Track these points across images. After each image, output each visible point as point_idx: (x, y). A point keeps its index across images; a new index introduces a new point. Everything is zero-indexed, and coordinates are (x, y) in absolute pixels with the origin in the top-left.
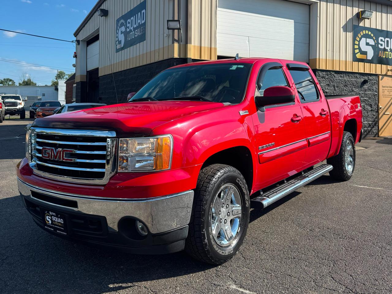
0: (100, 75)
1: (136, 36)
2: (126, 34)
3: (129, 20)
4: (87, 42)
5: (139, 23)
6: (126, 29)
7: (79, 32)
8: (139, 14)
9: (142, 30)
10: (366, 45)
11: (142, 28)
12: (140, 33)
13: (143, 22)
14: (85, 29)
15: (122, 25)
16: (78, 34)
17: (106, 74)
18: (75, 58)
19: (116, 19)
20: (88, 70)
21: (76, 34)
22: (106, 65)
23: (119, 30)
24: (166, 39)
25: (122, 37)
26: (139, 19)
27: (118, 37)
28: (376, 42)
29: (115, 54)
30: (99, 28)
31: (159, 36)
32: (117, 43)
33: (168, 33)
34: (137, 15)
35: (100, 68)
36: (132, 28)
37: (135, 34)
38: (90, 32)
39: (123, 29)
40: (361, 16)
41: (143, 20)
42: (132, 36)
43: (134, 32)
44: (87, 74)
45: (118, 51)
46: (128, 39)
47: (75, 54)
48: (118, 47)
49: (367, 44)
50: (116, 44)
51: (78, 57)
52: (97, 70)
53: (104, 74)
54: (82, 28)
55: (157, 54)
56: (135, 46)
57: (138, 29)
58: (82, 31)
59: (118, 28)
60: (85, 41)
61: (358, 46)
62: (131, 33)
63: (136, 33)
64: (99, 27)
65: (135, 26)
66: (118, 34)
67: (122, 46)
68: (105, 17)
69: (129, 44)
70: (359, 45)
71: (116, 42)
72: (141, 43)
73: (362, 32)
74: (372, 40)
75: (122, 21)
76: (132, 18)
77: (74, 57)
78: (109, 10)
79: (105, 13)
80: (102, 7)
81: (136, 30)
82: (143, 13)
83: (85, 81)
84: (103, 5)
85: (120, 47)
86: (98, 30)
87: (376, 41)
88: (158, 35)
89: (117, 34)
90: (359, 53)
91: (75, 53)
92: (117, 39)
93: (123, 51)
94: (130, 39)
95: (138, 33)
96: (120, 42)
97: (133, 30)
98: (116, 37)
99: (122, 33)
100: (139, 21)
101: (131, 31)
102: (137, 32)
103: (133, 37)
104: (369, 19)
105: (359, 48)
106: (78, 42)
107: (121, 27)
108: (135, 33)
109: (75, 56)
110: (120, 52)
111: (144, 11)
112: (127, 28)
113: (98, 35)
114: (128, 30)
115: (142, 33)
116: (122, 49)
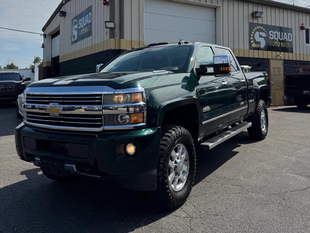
0: (60, 61)
1: (85, 32)
2: (78, 30)
3: (80, 20)
4: (52, 35)
5: (87, 23)
6: (78, 27)
7: (46, 28)
8: (87, 15)
9: (89, 28)
11: (89, 26)
12: (88, 30)
13: (90, 22)
14: (50, 26)
15: (76, 23)
18: (43, 48)
19: (71, 19)
20: (53, 57)
21: (44, 30)
22: (65, 54)
23: (73, 27)
24: (105, 35)
25: (75, 33)
26: (87, 20)
29: (71, 45)
34: (85, 16)
35: (60, 56)
36: (82, 26)
38: (54, 28)
39: (76, 26)
41: (90, 20)
43: (83, 29)
44: (52, 60)
45: (73, 43)
46: (79, 34)
47: (43, 45)
49: (261, 36)
50: (71, 38)
51: (45, 47)
52: (58, 58)
53: (64, 61)
54: (48, 25)
55: (99, 46)
56: (84, 40)
57: (87, 27)
58: (48, 27)
60: (50, 35)
61: (253, 38)
62: (82, 30)
63: (85, 30)
64: (60, 24)
65: (85, 25)
66: (73, 30)
67: (76, 39)
68: (64, 17)
69: (81, 37)
71: (71, 36)
72: (89, 38)
73: (256, 27)
74: (264, 33)
75: (76, 20)
76: (82, 19)
78: (66, 12)
79: (64, 14)
80: (62, 10)
81: (85, 28)
82: (90, 15)
83: (51, 66)
84: (62, 8)
85: (74, 40)
86: (59, 26)
87: (267, 34)
89: (72, 31)
90: (254, 43)
92: (72, 34)
93: (76, 43)
94: (81, 34)
95: (86, 30)
96: (74, 37)
97: (83, 28)
98: (72, 33)
99: (75, 29)
100: (87, 21)
101: (81, 28)
103: (83, 33)
105: (254, 40)
106: (45, 35)
107: (75, 25)
111: (90, 13)
112: (79, 26)
113: (59, 31)
114: (80, 27)
116: (76, 41)
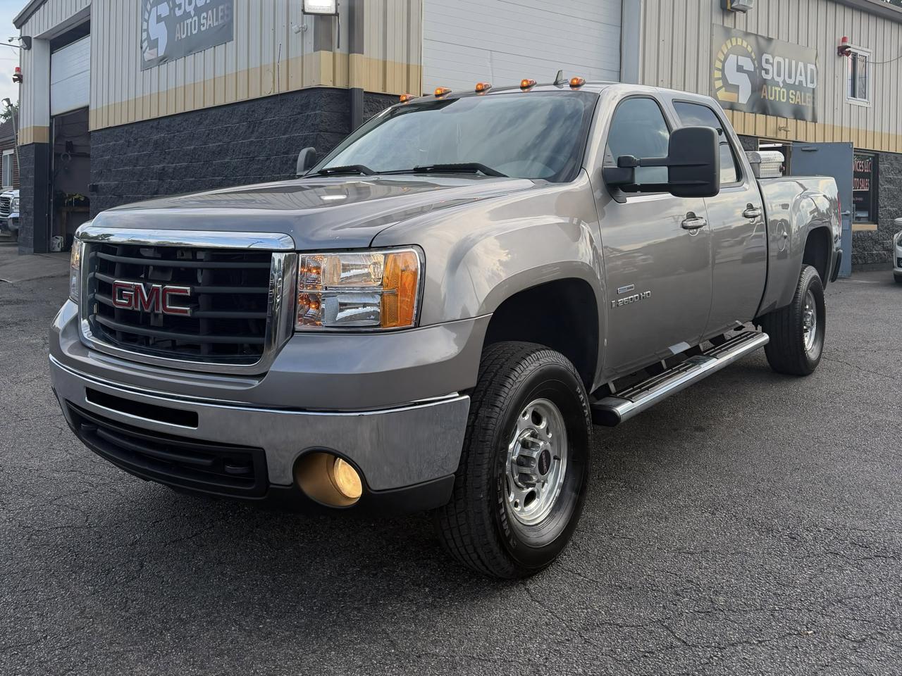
0: (92, 127)
1: (203, 29)
2: (172, 22)
4: (51, 41)
6: (172, 10)
7: (30, 16)
9: (220, 14)
10: (737, 71)
11: (220, 8)
12: (217, 20)
14: (46, 10)
16: (26, 21)
17: (111, 125)
18: (17, 83)
20: (54, 113)
21: (20, 22)
22: (112, 102)
23: (149, 13)
24: (295, 40)
25: (159, 32)
27: (147, 30)
28: (757, 66)
29: (140, 73)
30: (89, 6)
31: (274, 30)
32: (145, 45)
33: (302, 24)
35: (92, 109)
36: (190, 9)
37: (200, 24)
38: (63, 16)
39: (163, 9)
40: (729, 5)
42: (191, 28)
43: (196, 18)
44: (51, 124)
45: (146, 66)
46: (178, 35)
47: (18, 73)
48: (148, 56)
49: (740, 69)
50: (141, 48)
51: (25, 79)
52: (83, 113)
53: (105, 126)
54: (40, 5)
55: (268, 78)
56: (200, 56)
57: (210, 12)
58: (37, 12)
59: (149, 7)
60: (45, 39)
61: (720, 73)
62: (190, 20)
63: (203, 21)
64: (91, 3)
65: (200, 3)
66: (147, 21)
67: (161, 54)
69: (182, 48)
70: (723, 70)
71: (142, 42)
72: (220, 48)
73: (729, 41)
74: (749, 59)
77: (15, 80)
81: (204, 15)
83: (47, 141)
85: (153, 57)
86: (88, 11)
87: (756, 62)
88: (272, 27)
89: (145, 24)
90: (724, 88)
91: (18, 69)
92: (145, 35)
93: (163, 67)
94: (184, 36)
95: (209, 21)
96: (154, 44)
97: (192, 13)
98: (143, 31)
99: (159, 19)
101: (187, 15)
102: (207, 18)
103: (194, 32)
104: (744, 12)
105: (724, 78)
106: (27, 42)
107: (156, 4)
108: (199, 20)
109: (19, 78)
110: (155, 69)
112: (177, 9)
113: (88, 23)
114: (179, 13)
115: (220, 22)
116: (163, 60)
